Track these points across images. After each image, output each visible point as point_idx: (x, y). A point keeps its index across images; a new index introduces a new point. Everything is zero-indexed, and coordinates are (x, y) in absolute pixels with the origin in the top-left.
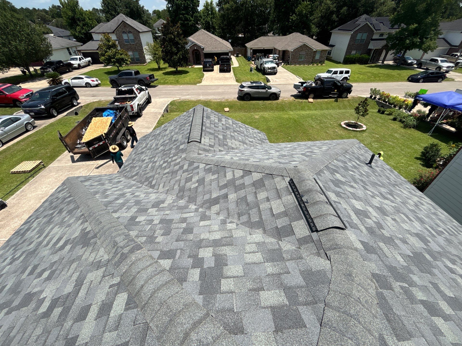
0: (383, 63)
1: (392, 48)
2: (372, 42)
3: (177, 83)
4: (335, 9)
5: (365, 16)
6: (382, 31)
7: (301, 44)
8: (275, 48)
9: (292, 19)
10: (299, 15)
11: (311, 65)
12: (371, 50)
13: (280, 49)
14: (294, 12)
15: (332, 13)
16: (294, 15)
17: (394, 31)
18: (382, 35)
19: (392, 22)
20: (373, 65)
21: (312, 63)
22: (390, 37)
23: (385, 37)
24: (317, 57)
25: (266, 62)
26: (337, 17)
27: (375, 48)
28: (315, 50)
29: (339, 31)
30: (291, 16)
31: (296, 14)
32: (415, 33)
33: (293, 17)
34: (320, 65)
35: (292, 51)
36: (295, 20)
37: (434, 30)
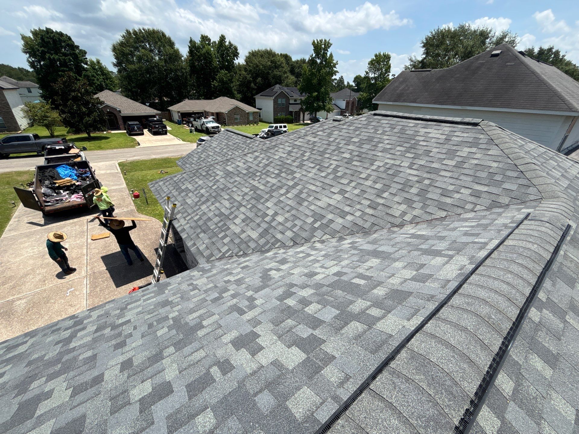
0: (303, 122)
1: (307, 110)
2: (290, 106)
3: (100, 148)
4: (251, 79)
5: (278, 86)
6: (295, 98)
7: (233, 107)
8: (205, 111)
9: (214, 85)
10: (220, 81)
11: (248, 125)
12: (291, 112)
13: (213, 112)
14: (214, 79)
15: (249, 82)
16: (215, 81)
17: (303, 98)
18: (295, 100)
19: (300, 91)
20: (298, 124)
21: (248, 124)
22: (302, 102)
23: (299, 102)
24: (251, 118)
25: (207, 122)
26: (255, 85)
27: (295, 110)
28: (247, 112)
29: (262, 97)
30: (213, 82)
31: (216, 81)
32: (317, 99)
33: (215, 83)
34: (255, 125)
35: (227, 112)
36: (217, 86)
37: (328, 97)
